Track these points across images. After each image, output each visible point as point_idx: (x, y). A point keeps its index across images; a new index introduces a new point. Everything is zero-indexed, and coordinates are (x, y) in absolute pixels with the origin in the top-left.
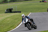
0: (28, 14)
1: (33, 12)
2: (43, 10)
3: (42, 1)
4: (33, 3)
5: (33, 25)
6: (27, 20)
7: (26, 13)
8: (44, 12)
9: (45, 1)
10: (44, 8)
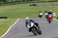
0: (16, 20)
1: (22, 18)
2: (34, 15)
3: (32, 5)
4: (22, 7)
5: (38, 30)
6: (32, 24)
7: (14, 19)
8: (35, 17)
9: (36, 5)
10: (35, 13)
